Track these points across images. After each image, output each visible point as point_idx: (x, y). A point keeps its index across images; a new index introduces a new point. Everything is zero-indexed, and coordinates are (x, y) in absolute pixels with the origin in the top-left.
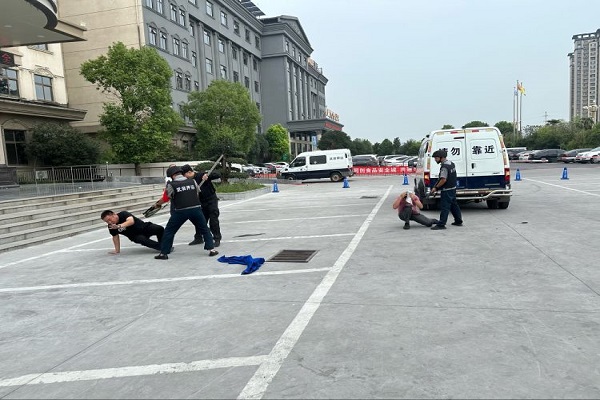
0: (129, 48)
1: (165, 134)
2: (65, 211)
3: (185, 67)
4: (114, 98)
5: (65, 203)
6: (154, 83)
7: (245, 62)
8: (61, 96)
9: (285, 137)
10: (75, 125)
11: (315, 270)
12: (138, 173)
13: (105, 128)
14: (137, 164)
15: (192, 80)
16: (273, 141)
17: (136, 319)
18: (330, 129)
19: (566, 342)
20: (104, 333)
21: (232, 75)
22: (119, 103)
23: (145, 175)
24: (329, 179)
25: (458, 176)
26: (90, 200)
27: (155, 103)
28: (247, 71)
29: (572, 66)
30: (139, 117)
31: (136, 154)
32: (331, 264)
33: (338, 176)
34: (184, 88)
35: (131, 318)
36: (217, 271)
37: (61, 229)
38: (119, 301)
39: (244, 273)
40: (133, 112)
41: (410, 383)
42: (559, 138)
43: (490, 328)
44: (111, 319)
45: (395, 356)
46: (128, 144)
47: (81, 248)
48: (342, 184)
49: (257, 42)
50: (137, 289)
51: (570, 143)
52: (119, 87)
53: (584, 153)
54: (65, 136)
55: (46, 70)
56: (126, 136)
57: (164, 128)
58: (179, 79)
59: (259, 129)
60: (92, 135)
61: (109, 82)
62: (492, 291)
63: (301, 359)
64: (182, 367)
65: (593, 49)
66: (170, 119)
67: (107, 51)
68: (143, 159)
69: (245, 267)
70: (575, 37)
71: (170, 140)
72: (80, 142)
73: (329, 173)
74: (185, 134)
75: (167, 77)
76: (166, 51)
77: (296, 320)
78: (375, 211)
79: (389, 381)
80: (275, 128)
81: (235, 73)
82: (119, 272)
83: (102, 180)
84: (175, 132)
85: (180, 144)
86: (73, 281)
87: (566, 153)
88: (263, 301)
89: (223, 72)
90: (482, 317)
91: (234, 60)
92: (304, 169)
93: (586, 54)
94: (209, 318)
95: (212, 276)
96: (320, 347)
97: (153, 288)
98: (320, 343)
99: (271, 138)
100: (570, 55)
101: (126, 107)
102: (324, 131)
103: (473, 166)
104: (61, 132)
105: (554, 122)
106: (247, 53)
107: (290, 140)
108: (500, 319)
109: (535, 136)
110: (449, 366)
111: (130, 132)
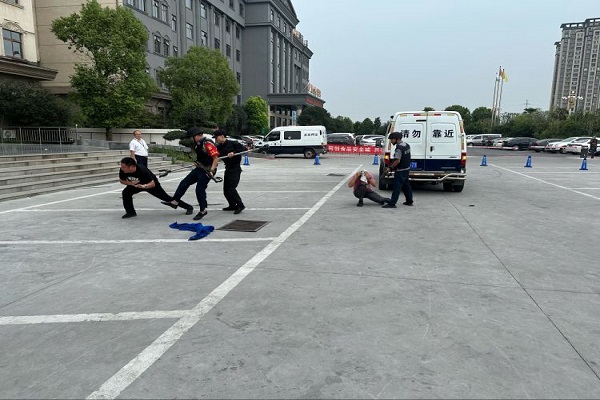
0: (103, 7)
1: (138, 99)
2: (26, 172)
3: (164, 31)
4: (86, 59)
5: (27, 164)
6: (129, 46)
7: (228, 29)
8: (31, 53)
9: (264, 110)
10: (46, 84)
11: (259, 239)
12: (108, 138)
13: (75, 90)
14: (108, 129)
15: (171, 44)
16: (251, 113)
17: (76, 275)
18: (311, 104)
19: (461, 309)
20: (43, 285)
21: (213, 42)
22: (91, 65)
23: (115, 140)
24: (302, 155)
25: (412, 158)
26: (53, 162)
27: (129, 67)
28: (229, 38)
29: (558, 55)
30: (112, 80)
31: (107, 118)
32: (277, 234)
33: (311, 152)
34: (162, 52)
35: (71, 274)
36: (166, 236)
37: (20, 189)
38: (63, 258)
39: (191, 239)
40: (106, 75)
41: (310, 337)
42: (534, 127)
43: (399, 294)
44: (52, 274)
45: (305, 314)
46: (99, 108)
47: (38, 208)
48: (313, 161)
49: (241, 9)
50: (84, 248)
51: (544, 133)
52: (92, 47)
53: (554, 144)
54: (34, 95)
55: (15, 24)
56: (97, 99)
57: (137, 93)
58: (157, 43)
59: (239, 100)
60: (63, 96)
61: (82, 42)
62: (415, 264)
63: (219, 314)
64: (109, 317)
65: (580, 40)
66: (144, 85)
67: (80, 8)
68: (115, 124)
69: (194, 234)
70: (563, 26)
71: (142, 106)
72: (49, 103)
73: (303, 150)
74: (160, 100)
75: (143, 40)
76: (144, 13)
77: (226, 282)
78: (337, 188)
79: (292, 334)
80: (254, 99)
81: (216, 40)
82: (70, 232)
83: (71, 143)
84: (148, 97)
85: (155, 111)
86: (23, 238)
87: (539, 142)
88: (202, 264)
89: (204, 38)
90: (396, 286)
91: (216, 27)
92: (278, 143)
93: (572, 44)
94: (146, 277)
95: (159, 241)
96: (241, 305)
97: (100, 248)
98: (242, 302)
99: (250, 110)
100: (557, 43)
101: (99, 70)
102: (304, 107)
103: (432, 149)
104: (30, 91)
105: (531, 110)
106: (230, 20)
107: (270, 114)
108: (412, 287)
109: (512, 123)
110: (350, 324)
111: (102, 95)
